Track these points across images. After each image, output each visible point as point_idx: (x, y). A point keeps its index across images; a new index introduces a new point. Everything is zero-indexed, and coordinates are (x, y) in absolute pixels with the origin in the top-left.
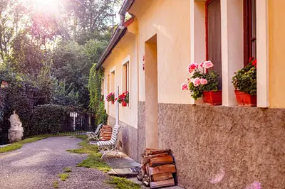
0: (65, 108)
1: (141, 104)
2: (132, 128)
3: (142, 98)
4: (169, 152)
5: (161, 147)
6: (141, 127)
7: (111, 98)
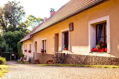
0: (10, 53)
1: (34, 53)
2: (32, 57)
3: (34, 52)
4: (38, 60)
5: (38, 59)
6: (34, 57)
7: (26, 51)
